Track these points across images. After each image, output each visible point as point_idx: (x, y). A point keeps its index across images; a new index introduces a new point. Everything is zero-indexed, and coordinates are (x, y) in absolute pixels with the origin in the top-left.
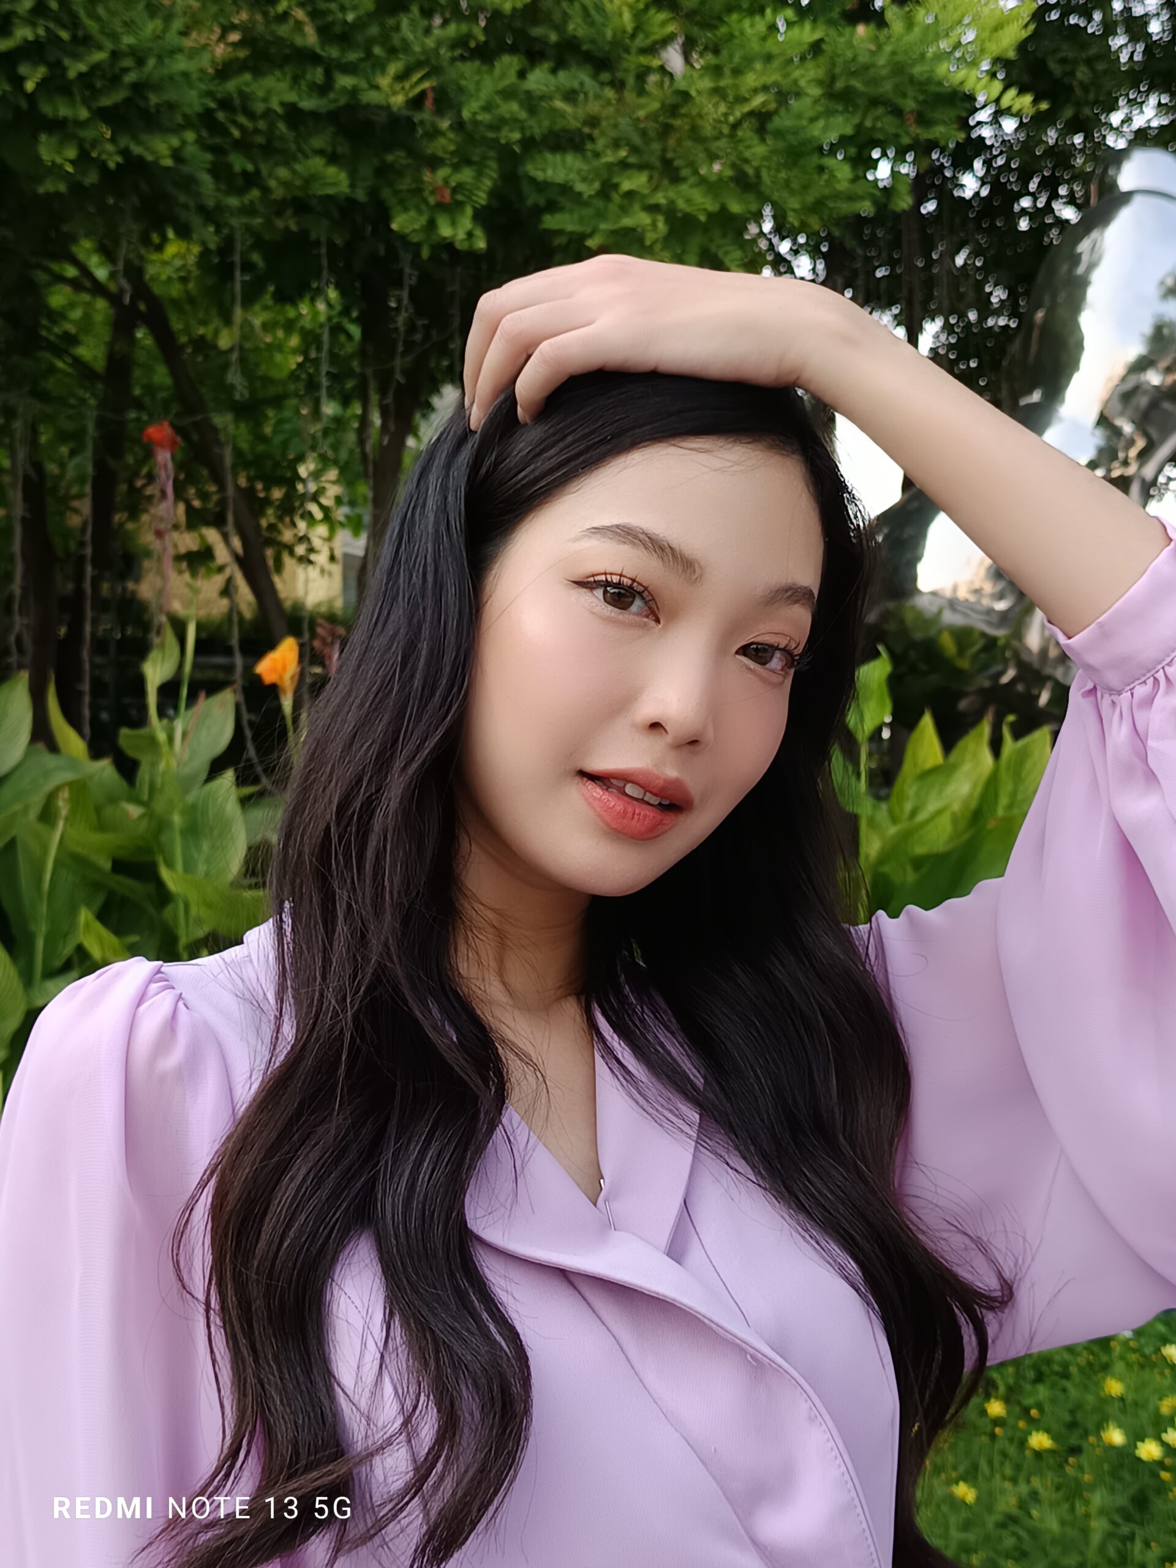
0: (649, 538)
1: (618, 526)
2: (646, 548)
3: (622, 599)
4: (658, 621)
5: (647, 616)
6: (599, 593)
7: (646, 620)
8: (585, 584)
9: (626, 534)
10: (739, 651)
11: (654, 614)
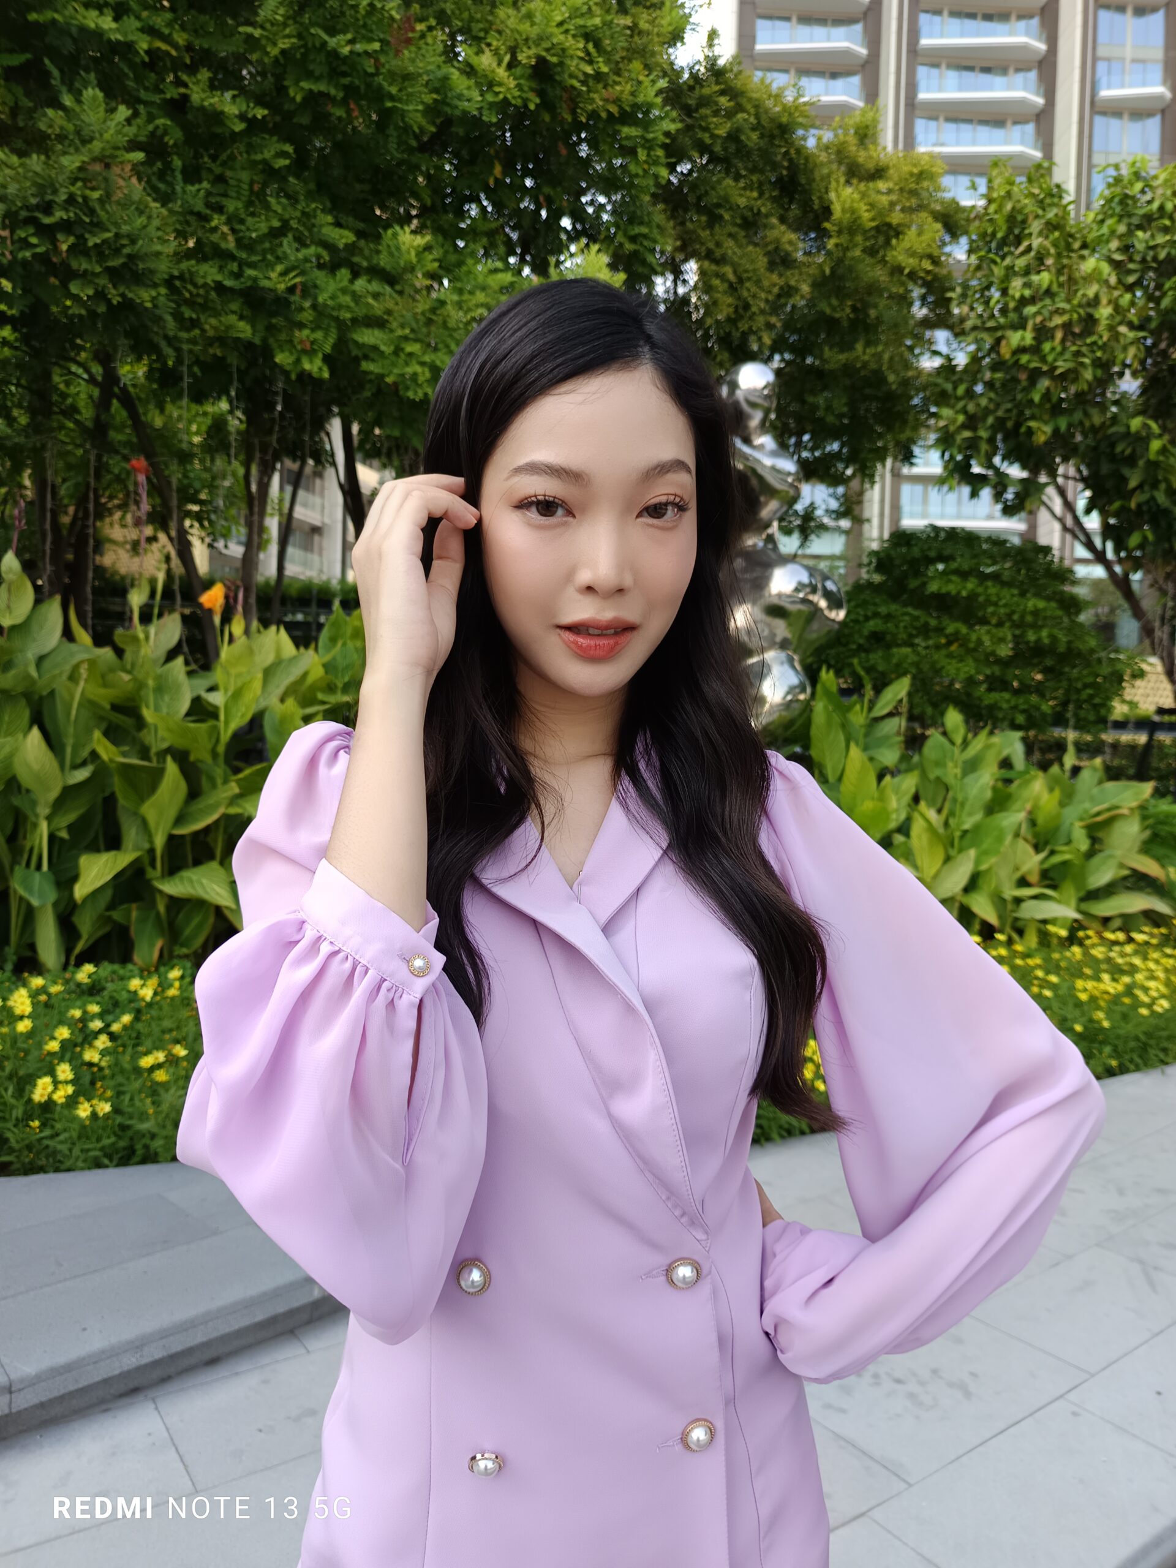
0: (547, 467)
2: (549, 474)
3: (549, 510)
5: (566, 517)
7: (565, 520)
10: (639, 515)
11: (570, 513)
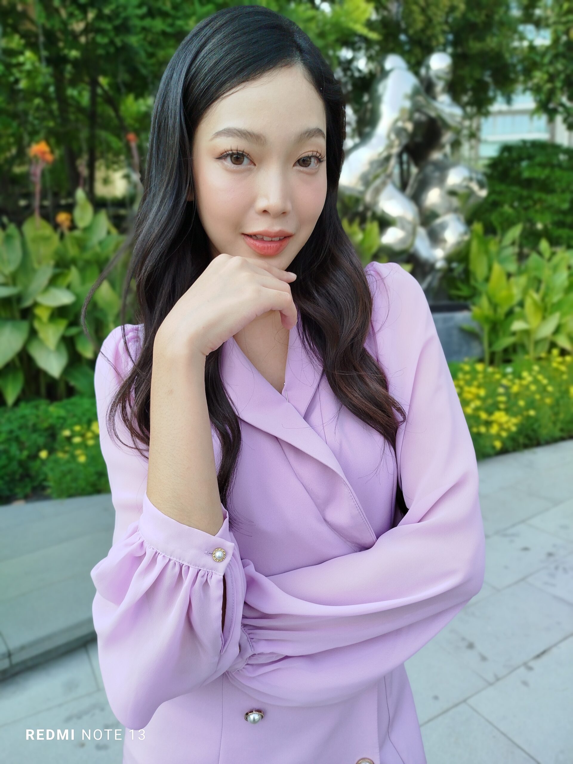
0: (238, 131)
1: (225, 130)
2: (238, 136)
3: (239, 160)
4: (255, 165)
5: (250, 164)
6: (229, 159)
7: (249, 166)
8: (222, 157)
9: (229, 132)
10: (294, 165)
11: (253, 162)
